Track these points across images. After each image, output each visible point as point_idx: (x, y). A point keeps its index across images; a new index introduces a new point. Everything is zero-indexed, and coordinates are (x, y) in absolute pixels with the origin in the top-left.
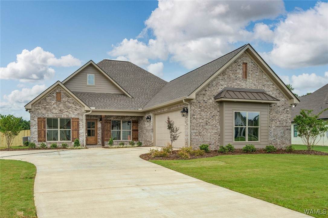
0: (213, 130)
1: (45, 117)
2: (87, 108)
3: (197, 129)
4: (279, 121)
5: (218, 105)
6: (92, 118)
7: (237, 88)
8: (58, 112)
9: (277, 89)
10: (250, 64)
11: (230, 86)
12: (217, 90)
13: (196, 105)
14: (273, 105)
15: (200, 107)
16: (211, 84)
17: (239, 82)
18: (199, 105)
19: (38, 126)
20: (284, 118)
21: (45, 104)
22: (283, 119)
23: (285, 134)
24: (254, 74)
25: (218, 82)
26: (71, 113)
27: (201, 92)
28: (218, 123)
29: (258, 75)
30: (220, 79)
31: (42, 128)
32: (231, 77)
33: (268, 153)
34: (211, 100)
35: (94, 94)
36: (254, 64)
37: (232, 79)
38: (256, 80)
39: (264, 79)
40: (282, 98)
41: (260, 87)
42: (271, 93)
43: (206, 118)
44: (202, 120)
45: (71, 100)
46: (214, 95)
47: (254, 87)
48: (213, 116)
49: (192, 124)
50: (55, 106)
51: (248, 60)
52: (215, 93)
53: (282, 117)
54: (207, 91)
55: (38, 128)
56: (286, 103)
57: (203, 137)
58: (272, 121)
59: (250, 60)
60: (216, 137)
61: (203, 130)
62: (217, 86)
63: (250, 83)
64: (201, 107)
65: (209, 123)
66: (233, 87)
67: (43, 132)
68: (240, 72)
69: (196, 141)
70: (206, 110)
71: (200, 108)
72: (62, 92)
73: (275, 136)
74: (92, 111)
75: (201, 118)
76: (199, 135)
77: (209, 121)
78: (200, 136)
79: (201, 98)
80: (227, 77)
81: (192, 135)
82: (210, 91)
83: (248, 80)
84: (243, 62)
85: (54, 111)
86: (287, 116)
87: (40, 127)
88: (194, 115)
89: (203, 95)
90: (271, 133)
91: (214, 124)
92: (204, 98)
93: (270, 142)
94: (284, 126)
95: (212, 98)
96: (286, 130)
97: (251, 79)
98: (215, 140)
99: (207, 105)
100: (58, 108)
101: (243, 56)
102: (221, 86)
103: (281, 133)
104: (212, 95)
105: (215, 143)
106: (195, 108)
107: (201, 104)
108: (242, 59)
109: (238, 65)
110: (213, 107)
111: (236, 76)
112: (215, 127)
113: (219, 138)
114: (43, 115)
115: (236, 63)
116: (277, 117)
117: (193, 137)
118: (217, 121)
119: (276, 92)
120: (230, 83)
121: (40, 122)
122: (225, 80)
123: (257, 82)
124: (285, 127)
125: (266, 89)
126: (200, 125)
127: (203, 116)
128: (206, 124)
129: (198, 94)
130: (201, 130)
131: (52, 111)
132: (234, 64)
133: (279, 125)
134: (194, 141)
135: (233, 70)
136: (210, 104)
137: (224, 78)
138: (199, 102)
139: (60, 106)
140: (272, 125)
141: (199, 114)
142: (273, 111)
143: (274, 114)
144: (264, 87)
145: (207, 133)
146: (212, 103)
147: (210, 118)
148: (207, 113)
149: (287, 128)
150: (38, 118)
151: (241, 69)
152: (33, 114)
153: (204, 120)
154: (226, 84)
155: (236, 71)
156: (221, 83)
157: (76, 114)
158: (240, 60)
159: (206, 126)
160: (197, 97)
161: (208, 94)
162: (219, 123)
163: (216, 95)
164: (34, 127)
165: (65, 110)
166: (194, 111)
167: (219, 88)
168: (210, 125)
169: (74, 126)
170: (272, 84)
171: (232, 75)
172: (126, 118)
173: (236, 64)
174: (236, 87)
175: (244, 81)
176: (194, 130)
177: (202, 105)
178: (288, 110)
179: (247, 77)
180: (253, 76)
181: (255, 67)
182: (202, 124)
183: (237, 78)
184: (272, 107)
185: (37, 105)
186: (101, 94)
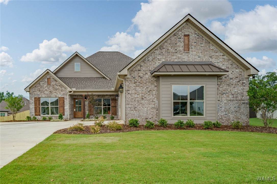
0: (150, 105)
1: (39, 97)
2: (69, 89)
3: (132, 104)
4: (232, 95)
5: (155, 80)
6: (79, 97)
7: (178, 62)
8: (48, 93)
9: (229, 60)
10: (193, 35)
11: (169, 60)
12: (154, 65)
13: (130, 81)
14: (223, 77)
15: (134, 82)
16: (147, 59)
17: (180, 56)
18: (134, 81)
19: (35, 104)
20: (240, 90)
21: (39, 88)
22: (237, 92)
23: (241, 108)
24: (198, 45)
25: (155, 57)
26: (58, 93)
27: (136, 68)
28: (155, 97)
29: (204, 47)
30: (157, 54)
31: (38, 105)
32: (169, 51)
33: (205, 129)
34: (147, 75)
35: (80, 78)
36: (198, 35)
37: (171, 53)
38: (200, 52)
39: (211, 50)
40: (237, 69)
41: (206, 59)
42: (220, 65)
43: (142, 93)
44: (138, 95)
45: (58, 83)
46: (151, 70)
47: (198, 60)
48: (150, 90)
49: (126, 99)
50: (46, 88)
51: (190, 31)
52: (152, 68)
53: (236, 90)
54: (142, 66)
55: (35, 106)
56: (241, 75)
57: (138, 112)
58: (223, 95)
59: (193, 31)
60: (153, 112)
61: (139, 105)
62: (154, 61)
63: (193, 56)
64: (136, 82)
65: (145, 98)
66: (172, 61)
67: (38, 108)
68: (181, 45)
69: (131, 116)
70: (141, 85)
71: (135, 84)
72: (51, 77)
73: (227, 110)
74: (74, 91)
75: (136, 93)
76: (134, 110)
77: (145, 96)
78: (136, 110)
79: (135, 74)
80: (166, 51)
81: (127, 110)
82: (146, 66)
83: (191, 52)
84: (184, 34)
85: (46, 92)
86: (244, 89)
87: (36, 105)
88: (129, 91)
89: (138, 70)
90: (221, 107)
91: (151, 99)
92: (139, 73)
93: (220, 117)
94: (239, 100)
95: (148, 73)
96: (241, 104)
97: (195, 51)
98: (152, 115)
99: (143, 80)
100: (49, 90)
101: (184, 28)
102: (159, 60)
103: (235, 107)
104: (148, 70)
105: (153, 117)
106: (130, 83)
107: (136, 79)
108: (183, 31)
109: (178, 38)
110: (149, 82)
111: (176, 50)
112: (152, 102)
113: (156, 113)
114: (38, 96)
115: (176, 35)
116: (229, 90)
117: (128, 112)
118: (154, 96)
119: (227, 63)
120: (169, 57)
121: (36, 101)
122: (163, 54)
123: (202, 54)
124: (241, 100)
125: (214, 61)
126: (135, 100)
127: (138, 91)
128: (142, 99)
129: (132, 70)
130: (137, 105)
131: (44, 92)
132: (174, 37)
133: (232, 99)
134: (129, 116)
135: (172, 43)
136: (146, 79)
137: (162, 53)
138: (133, 78)
139: (50, 88)
140: (223, 99)
141: (134, 89)
142: (224, 83)
143: (225, 87)
144: (212, 58)
145: (143, 108)
146: (149, 78)
147: (147, 93)
148: (143, 88)
149: (244, 102)
150: (35, 98)
151: (181, 42)
152: (31, 95)
153: (139, 95)
154: (164, 59)
155: (176, 44)
156: (158, 57)
157: (62, 94)
158: (180, 33)
159: (142, 100)
160: (131, 73)
161: (143, 70)
162: (157, 97)
163: (152, 70)
164: (32, 105)
165: (54, 91)
166: (128, 86)
167: (155, 63)
168: (146, 100)
169: (60, 104)
170: (222, 54)
171: (171, 48)
172: (106, 97)
173: (176, 37)
174: (176, 60)
175: (186, 53)
176: (128, 105)
177: (138, 81)
178: (245, 81)
179: (189, 50)
180: (197, 48)
181: (199, 38)
182: (137, 99)
183: (178, 51)
184: (222, 79)
185: (34, 88)
186: (85, 78)
